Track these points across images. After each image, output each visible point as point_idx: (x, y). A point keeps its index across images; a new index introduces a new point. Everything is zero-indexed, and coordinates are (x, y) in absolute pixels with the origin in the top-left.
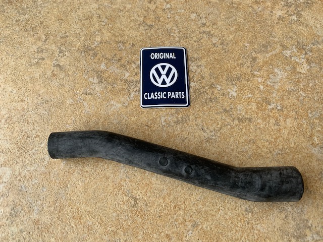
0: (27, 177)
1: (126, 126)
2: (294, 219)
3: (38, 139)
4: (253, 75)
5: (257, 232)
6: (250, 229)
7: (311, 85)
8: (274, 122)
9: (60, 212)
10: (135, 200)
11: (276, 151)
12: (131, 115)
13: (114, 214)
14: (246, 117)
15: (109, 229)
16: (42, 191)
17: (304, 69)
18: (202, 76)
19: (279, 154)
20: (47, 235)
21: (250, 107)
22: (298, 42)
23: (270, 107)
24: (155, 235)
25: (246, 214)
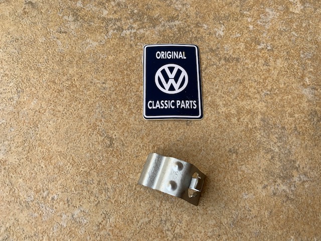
1: (102, 65)
2: (281, 160)
3: (7, 78)
4: (243, 15)
5: (241, 173)
6: (233, 170)
7: (304, 25)
8: (263, 62)
9: (29, 152)
10: (111, 140)
11: (265, 91)
12: (109, 53)
13: (88, 155)
14: (234, 56)
15: (81, 169)
16: (9, 131)
17: (298, 8)
18: (187, 15)
19: (268, 94)
20: (15, 175)
21: (238, 47)
23: (259, 47)
24: (131, 175)
25: (230, 155)
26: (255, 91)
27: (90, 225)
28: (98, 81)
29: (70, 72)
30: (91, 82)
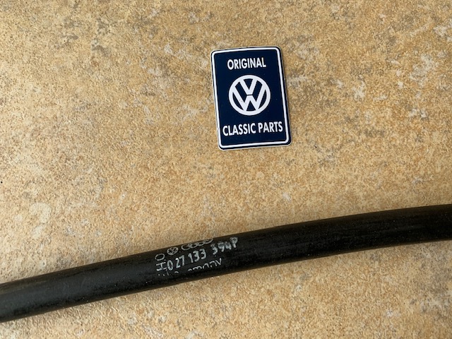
26: (404, 177)
28: (203, 166)
29: (166, 153)
30: (195, 167)
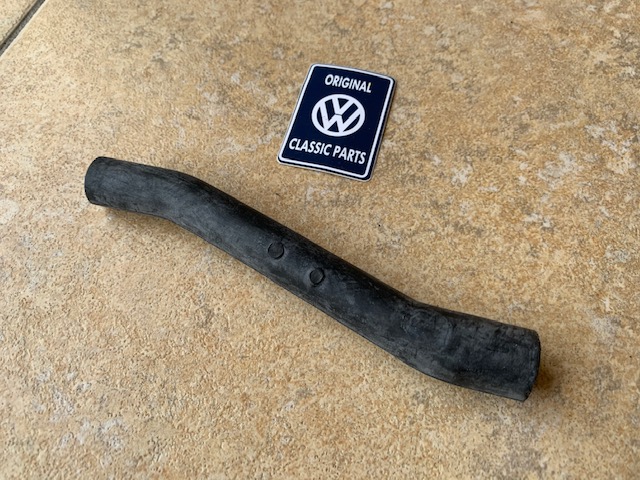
0: (40, 226)
1: (238, 185)
2: (511, 443)
4: (512, 155)
5: (424, 444)
6: (411, 435)
7: (628, 198)
8: (528, 248)
10: (209, 315)
11: (515, 303)
13: (163, 330)
14: (474, 225)
15: (143, 351)
16: (54, 255)
17: (623, 166)
20: (35, 330)
21: (486, 210)
22: (625, 116)
23: (528, 219)
25: (413, 404)
27: (122, 455)
